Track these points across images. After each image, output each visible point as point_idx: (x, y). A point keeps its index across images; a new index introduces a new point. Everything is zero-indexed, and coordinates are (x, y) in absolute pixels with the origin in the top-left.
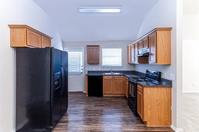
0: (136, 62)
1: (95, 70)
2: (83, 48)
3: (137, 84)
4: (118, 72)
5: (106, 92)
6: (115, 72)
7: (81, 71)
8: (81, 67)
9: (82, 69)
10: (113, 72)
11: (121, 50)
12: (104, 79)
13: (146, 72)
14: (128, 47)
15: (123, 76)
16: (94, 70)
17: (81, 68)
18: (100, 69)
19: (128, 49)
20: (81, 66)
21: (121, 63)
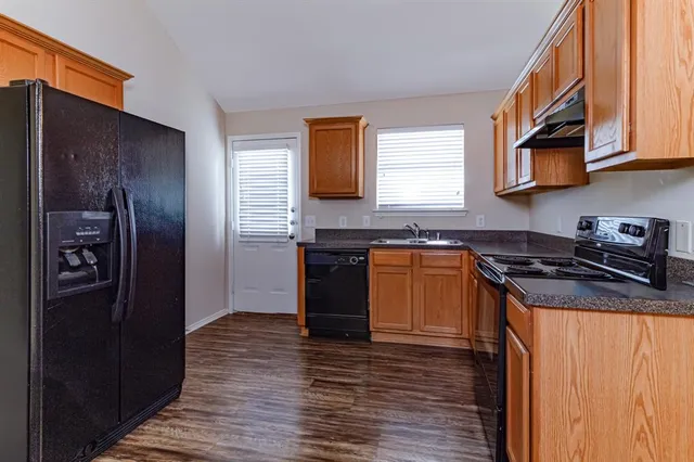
0: (526, 179)
1: (345, 227)
2: (299, 135)
3: (505, 290)
4: (444, 234)
5: (380, 325)
6: (432, 234)
7: (290, 230)
8: (290, 212)
9: (292, 223)
10: (422, 233)
11: (460, 133)
12: (376, 265)
13: (581, 228)
14: (495, 119)
15: (465, 253)
16: (343, 224)
17: (290, 216)
18: (366, 223)
19: (495, 128)
20: (289, 208)
21: (462, 193)
